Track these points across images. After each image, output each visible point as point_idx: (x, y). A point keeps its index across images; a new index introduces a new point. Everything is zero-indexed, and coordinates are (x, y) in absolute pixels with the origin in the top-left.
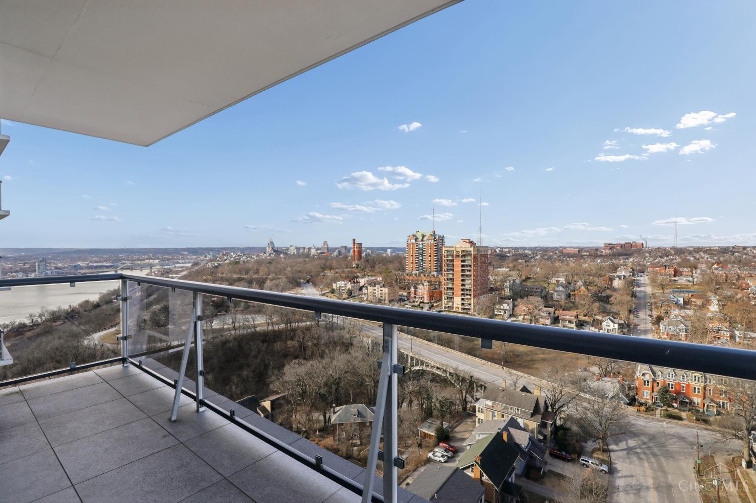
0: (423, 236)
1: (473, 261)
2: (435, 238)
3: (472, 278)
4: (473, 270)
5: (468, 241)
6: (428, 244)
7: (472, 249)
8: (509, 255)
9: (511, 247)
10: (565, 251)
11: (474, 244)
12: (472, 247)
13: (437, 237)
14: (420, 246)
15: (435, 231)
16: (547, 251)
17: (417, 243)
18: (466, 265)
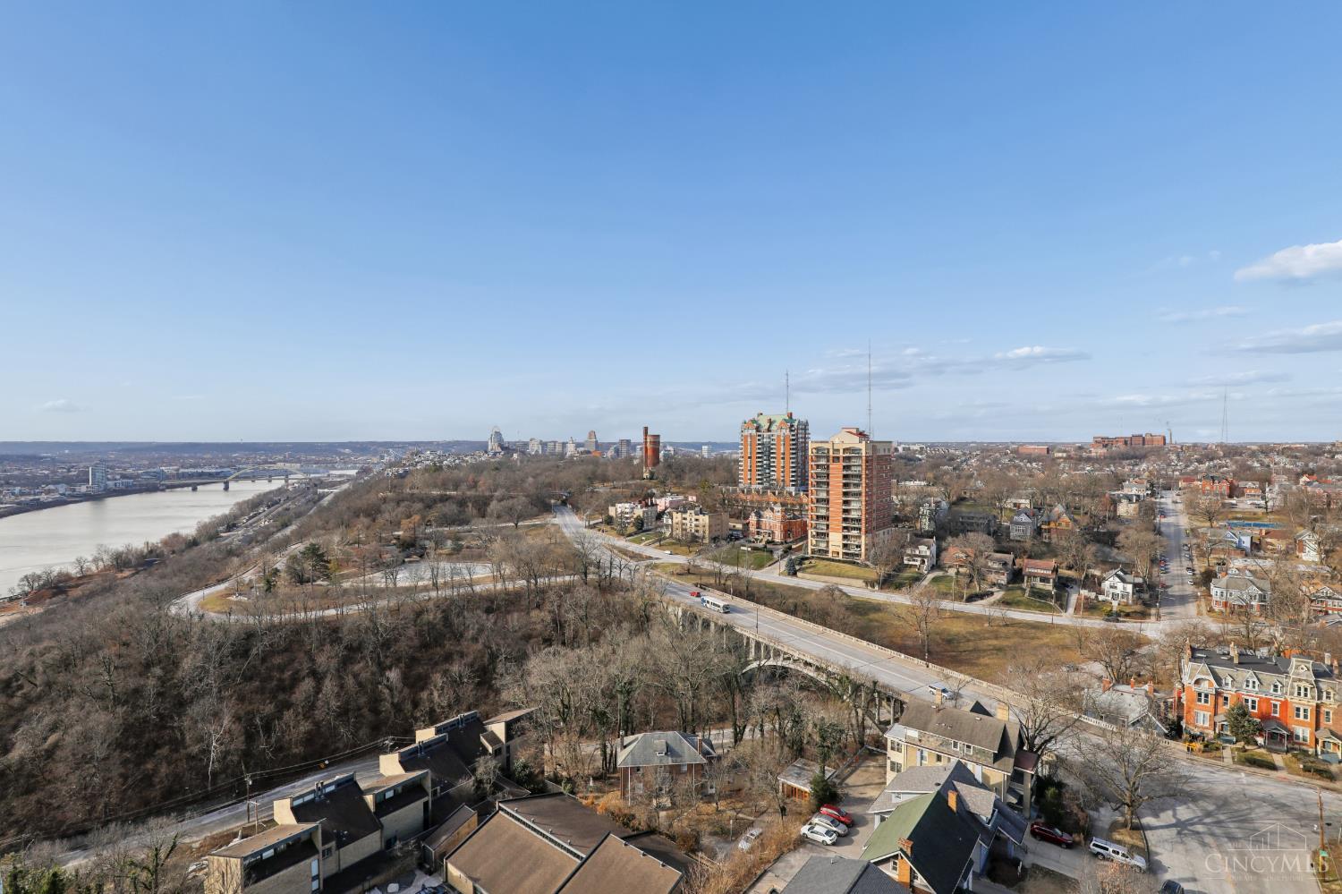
0: (771, 422)
1: (864, 467)
2: (792, 426)
3: (863, 498)
4: (864, 485)
5: (854, 431)
6: (779, 436)
7: (862, 446)
8: (920, 457)
9: (923, 443)
10: (1022, 450)
11: (867, 436)
12: (863, 443)
13: (796, 424)
14: (765, 440)
15: (791, 414)
16: (988, 451)
17: (759, 436)
18: (852, 476)
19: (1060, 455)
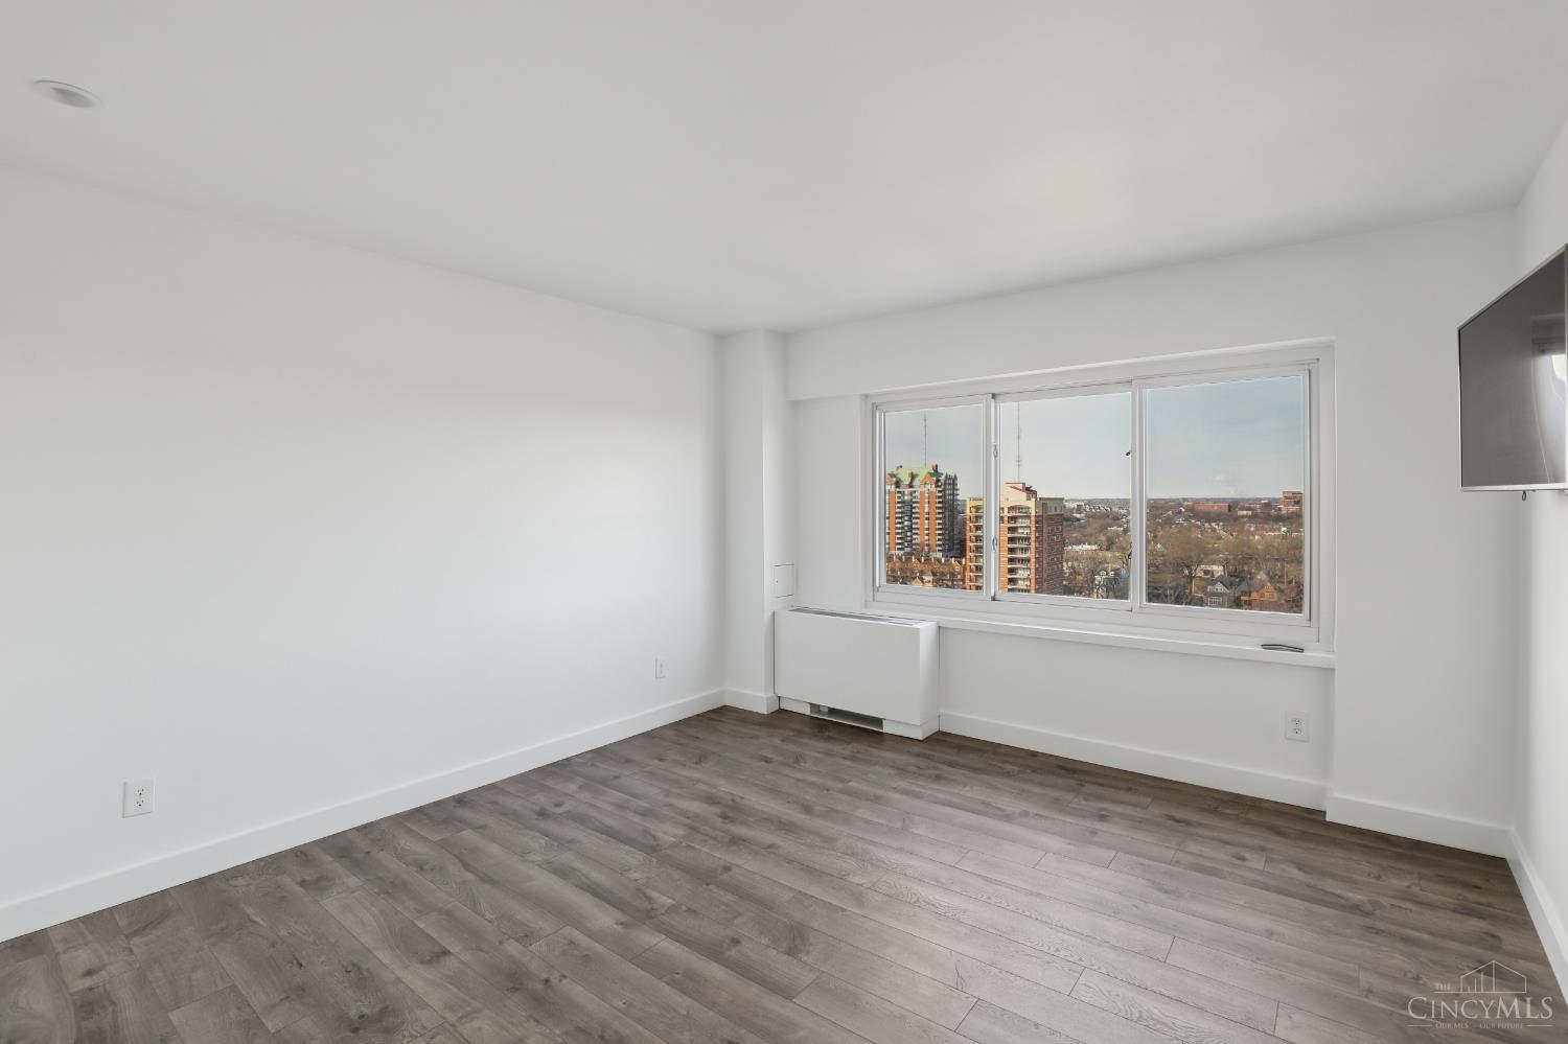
0: (913, 476)
1: (1033, 529)
2: (938, 481)
3: (1032, 565)
4: (1033, 550)
5: (1020, 486)
6: (922, 493)
7: (1031, 504)
8: (1078, 516)
9: (1083, 500)
10: (1198, 508)
11: (1035, 493)
12: (1033, 500)
13: (942, 478)
14: (906, 498)
15: (937, 466)
16: (1157, 509)
17: (899, 492)
18: (1019, 539)
19: (1245, 513)
